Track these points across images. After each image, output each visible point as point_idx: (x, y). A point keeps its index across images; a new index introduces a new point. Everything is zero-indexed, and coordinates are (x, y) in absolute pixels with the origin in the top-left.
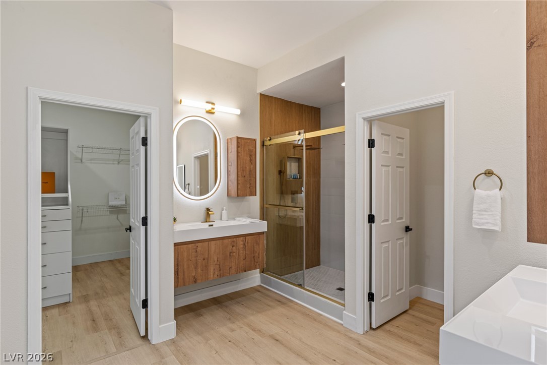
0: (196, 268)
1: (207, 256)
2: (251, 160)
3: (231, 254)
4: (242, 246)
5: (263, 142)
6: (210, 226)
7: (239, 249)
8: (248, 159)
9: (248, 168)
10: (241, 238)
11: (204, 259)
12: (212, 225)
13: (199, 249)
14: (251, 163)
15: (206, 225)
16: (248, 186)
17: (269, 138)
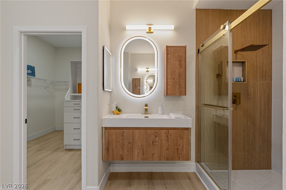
0: (123, 148)
1: (132, 141)
2: (180, 64)
3: (154, 143)
4: (165, 138)
5: (199, 50)
6: (145, 117)
7: (161, 140)
8: (178, 63)
9: (177, 71)
10: (164, 130)
11: (129, 143)
12: (148, 117)
13: (125, 134)
14: (181, 67)
15: (143, 116)
16: (178, 86)
17: (202, 44)
